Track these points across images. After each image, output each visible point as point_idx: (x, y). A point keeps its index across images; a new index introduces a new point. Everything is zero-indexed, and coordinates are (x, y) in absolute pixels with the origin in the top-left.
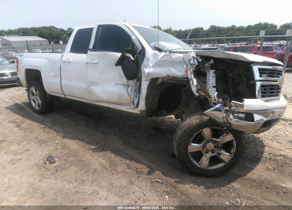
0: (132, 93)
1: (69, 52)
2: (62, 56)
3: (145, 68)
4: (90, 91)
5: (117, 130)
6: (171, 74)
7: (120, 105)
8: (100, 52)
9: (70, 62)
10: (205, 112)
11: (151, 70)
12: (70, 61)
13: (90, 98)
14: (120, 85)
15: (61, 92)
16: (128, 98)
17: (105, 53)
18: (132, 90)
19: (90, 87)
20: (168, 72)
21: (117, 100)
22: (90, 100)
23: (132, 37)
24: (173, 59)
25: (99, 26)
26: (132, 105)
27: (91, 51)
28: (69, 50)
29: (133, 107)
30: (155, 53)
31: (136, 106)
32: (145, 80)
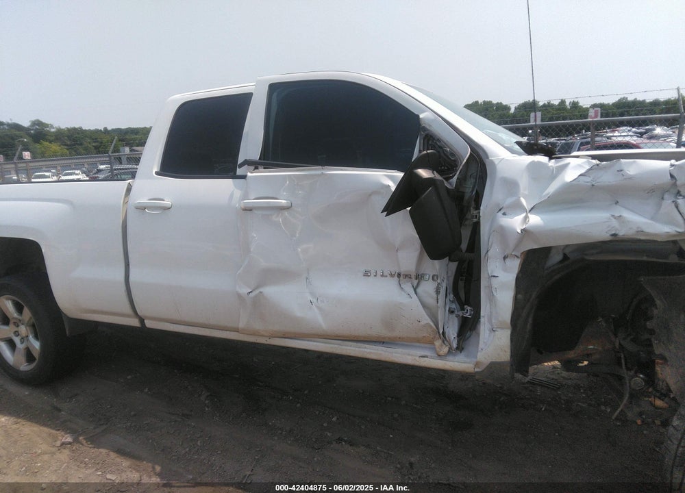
0: (442, 305)
1: (157, 173)
2: (129, 189)
3: (500, 214)
4: (258, 304)
5: (334, 419)
6: (623, 232)
7: (387, 343)
9: (166, 209)
11: (535, 220)
12: (167, 203)
13: (258, 326)
14: (382, 276)
15: (128, 310)
16: (426, 320)
17: (319, 172)
18: (438, 292)
19: (261, 290)
20: (615, 223)
21: (378, 330)
22: (255, 334)
23: (421, 116)
24: (631, 178)
26: (438, 343)
27: (256, 168)
28: (156, 168)
29: (446, 350)
30: (533, 163)
32: (505, 258)
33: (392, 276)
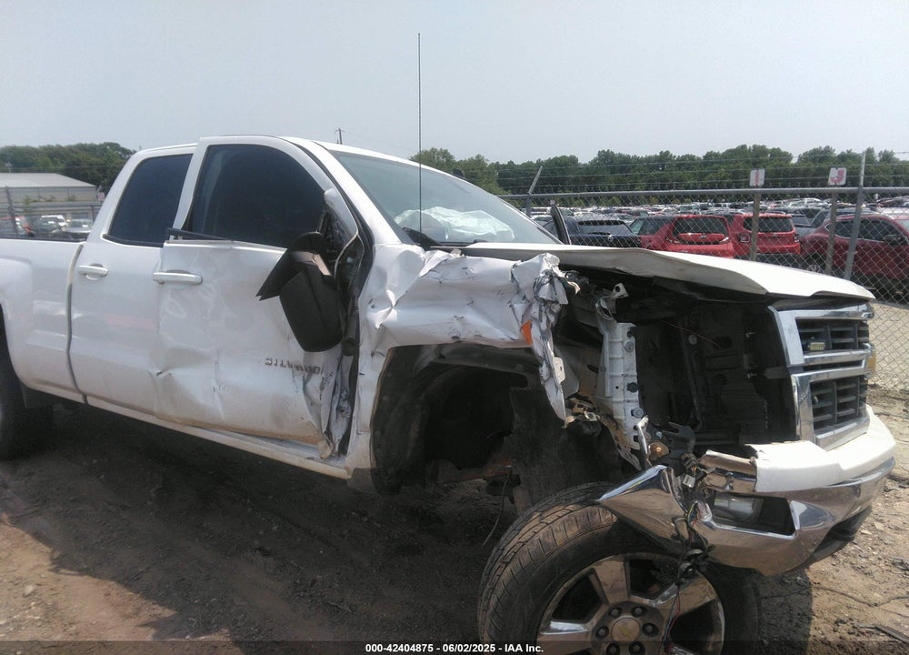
0: (324, 399)
1: (105, 237)
2: (79, 252)
3: (369, 306)
4: (169, 387)
5: (275, 528)
6: (467, 336)
7: (282, 440)
8: (210, 243)
9: (103, 276)
10: (605, 496)
11: (394, 314)
12: (104, 270)
13: (170, 412)
14: (282, 365)
15: (69, 383)
16: (310, 418)
17: (228, 247)
18: (322, 388)
19: (171, 371)
20: (457, 324)
21: (268, 426)
23: (326, 193)
24: (473, 277)
25: (212, 150)
26: (322, 444)
27: (176, 238)
28: (105, 231)
29: (328, 452)
30: (407, 253)
31: (337, 449)
32: (373, 354)
33: (290, 366)
